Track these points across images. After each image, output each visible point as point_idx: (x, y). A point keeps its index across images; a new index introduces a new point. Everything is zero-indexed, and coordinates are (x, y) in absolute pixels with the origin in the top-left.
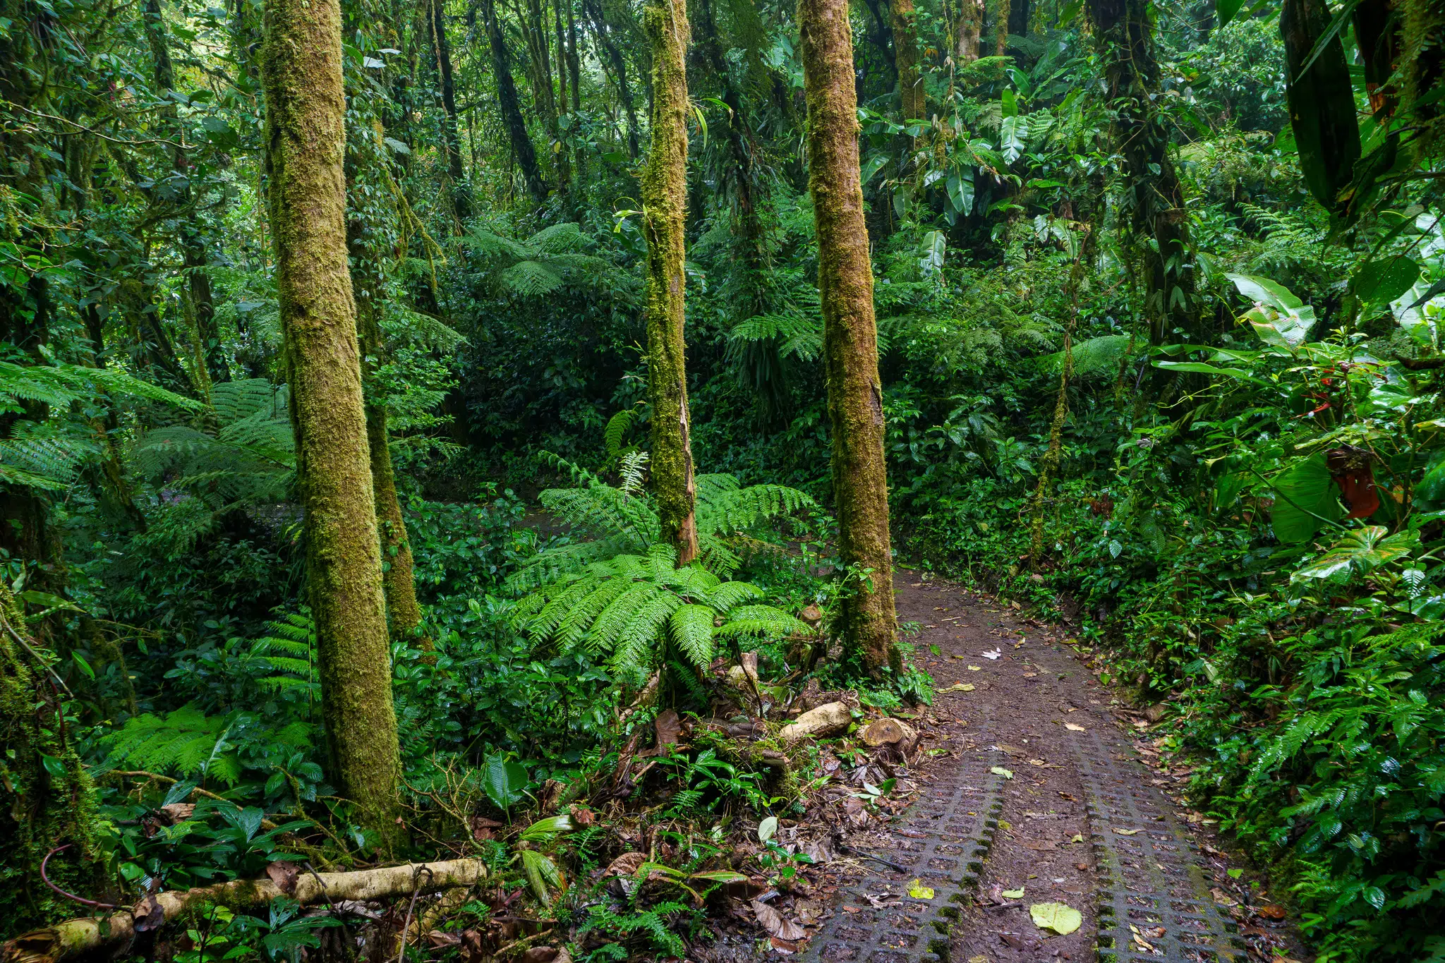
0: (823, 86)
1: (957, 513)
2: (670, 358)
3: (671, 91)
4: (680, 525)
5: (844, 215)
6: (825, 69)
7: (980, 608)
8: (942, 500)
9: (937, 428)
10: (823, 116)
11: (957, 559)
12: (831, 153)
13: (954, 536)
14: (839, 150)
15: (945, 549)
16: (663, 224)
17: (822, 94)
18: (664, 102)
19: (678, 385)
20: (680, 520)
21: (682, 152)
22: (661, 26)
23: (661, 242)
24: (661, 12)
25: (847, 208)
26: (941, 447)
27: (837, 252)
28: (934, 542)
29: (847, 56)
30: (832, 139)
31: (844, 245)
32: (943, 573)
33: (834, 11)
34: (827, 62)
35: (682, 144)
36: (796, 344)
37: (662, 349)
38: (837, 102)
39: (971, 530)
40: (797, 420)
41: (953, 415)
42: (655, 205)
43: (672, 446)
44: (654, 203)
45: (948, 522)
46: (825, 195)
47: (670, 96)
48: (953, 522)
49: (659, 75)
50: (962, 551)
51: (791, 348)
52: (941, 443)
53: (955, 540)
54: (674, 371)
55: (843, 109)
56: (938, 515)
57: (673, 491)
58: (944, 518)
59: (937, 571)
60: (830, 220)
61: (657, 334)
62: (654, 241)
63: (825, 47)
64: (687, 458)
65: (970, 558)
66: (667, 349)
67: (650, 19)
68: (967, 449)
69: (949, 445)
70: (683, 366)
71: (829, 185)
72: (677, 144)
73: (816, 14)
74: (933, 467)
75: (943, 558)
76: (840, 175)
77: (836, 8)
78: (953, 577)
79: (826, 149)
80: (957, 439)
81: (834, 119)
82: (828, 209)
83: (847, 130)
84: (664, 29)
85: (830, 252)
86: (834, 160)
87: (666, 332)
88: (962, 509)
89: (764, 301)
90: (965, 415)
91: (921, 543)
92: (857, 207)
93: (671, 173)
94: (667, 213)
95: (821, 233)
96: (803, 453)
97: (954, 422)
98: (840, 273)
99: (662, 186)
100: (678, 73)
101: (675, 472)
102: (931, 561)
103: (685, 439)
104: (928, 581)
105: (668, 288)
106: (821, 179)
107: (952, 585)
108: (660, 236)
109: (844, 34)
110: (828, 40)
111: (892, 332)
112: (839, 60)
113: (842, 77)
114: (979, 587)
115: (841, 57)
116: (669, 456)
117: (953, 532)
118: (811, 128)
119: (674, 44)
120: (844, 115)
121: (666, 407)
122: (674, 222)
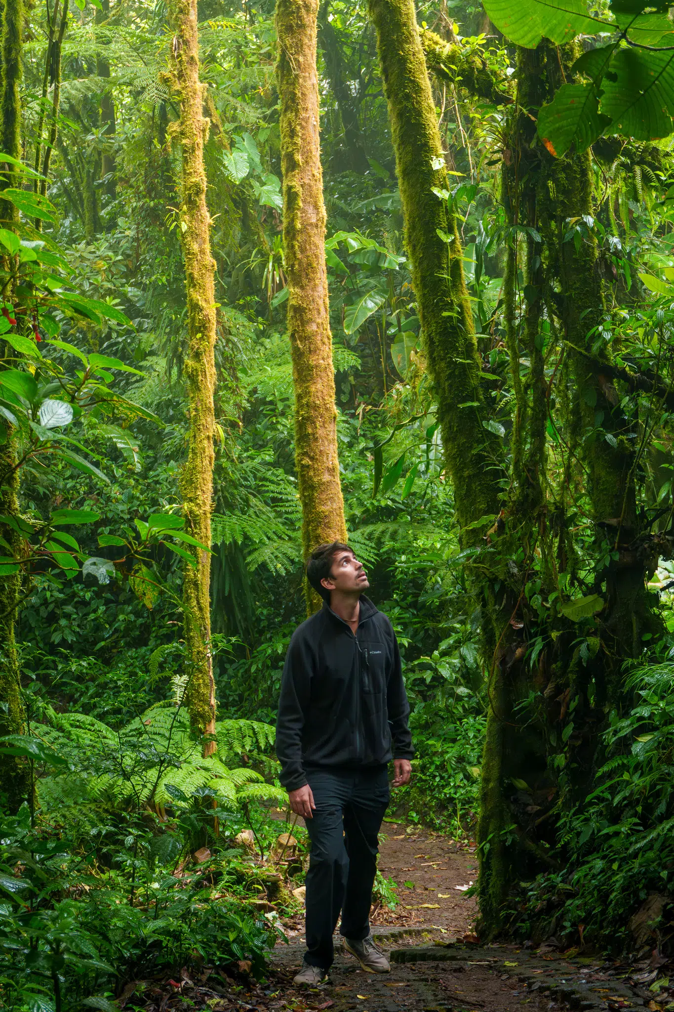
0: (308, 381)
1: (447, 757)
2: (201, 609)
3: (204, 421)
4: (205, 728)
5: (324, 484)
6: (310, 368)
7: (464, 855)
8: (430, 742)
9: (425, 659)
10: (307, 405)
11: (446, 808)
12: (313, 434)
13: (443, 782)
14: (320, 432)
15: (433, 797)
16: (197, 516)
17: (307, 387)
18: (199, 429)
19: (205, 629)
20: (205, 724)
21: (210, 464)
22: (198, 376)
23: (196, 528)
24: (198, 366)
25: (326, 478)
26: (428, 680)
27: (318, 513)
28: (422, 792)
29: (328, 357)
30: (314, 423)
31: (323, 508)
32: (431, 825)
33: (318, 324)
34: (312, 363)
35: (210, 458)
36: (265, 554)
37: (195, 603)
38: (319, 394)
39: (461, 776)
40: (264, 646)
41: (443, 646)
42: (191, 501)
43: (201, 672)
44: (191, 500)
45: (437, 767)
46: (308, 466)
47: (203, 425)
48: (442, 767)
49: (196, 410)
50: (451, 800)
51: (260, 560)
52: (428, 676)
53: (444, 787)
54: (203, 618)
55: (323, 399)
56: (426, 759)
57: (201, 703)
58: (432, 763)
59: (424, 823)
60: (312, 488)
61: (192, 592)
62: (191, 527)
63: (310, 351)
64: (211, 680)
65: (459, 806)
66: (198, 603)
67: (190, 370)
68: (457, 682)
69: (438, 679)
70: (208, 615)
71: (312, 459)
72: (208, 458)
73: (303, 325)
74: (423, 704)
75: (430, 808)
76: (321, 451)
77: (319, 321)
78: (440, 828)
79: (310, 431)
80: (445, 672)
81: (316, 407)
82: (311, 478)
83: (327, 415)
84: (200, 378)
85: (311, 512)
86: (316, 440)
87: (198, 591)
88: (452, 752)
89: (225, 497)
90: (458, 644)
91: (407, 793)
92: (334, 476)
93: (203, 479)
94: (200, 508)
95: (305, 496)
96: (270, 688)
97: (444, 654)
98: (319, 531)
99: (196, 488)
100: (209, 409)
101: (203, 690)
102: (417, 813)
103: (209, 667)
104: (413, 834)
105: (200, 561)
106: (305, 454)
107: (439, 837)
108: (195, 524)
109: (326, 340)
110: (312, 346)
111: (379, 543)
112: (321, 361)
113: (324, 374)
114: (468, 838)
115: (323, 359)
116: (198, 679)
117: (442, 778)
118: (298, 412)
119: (206, 388)
120: (325, 404)
121: (197, 644)
122: (205, 514)
